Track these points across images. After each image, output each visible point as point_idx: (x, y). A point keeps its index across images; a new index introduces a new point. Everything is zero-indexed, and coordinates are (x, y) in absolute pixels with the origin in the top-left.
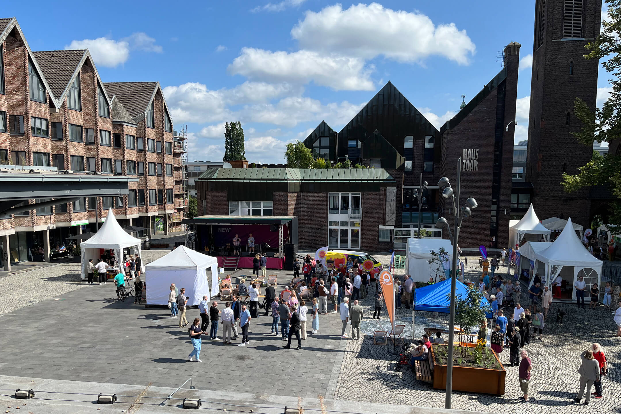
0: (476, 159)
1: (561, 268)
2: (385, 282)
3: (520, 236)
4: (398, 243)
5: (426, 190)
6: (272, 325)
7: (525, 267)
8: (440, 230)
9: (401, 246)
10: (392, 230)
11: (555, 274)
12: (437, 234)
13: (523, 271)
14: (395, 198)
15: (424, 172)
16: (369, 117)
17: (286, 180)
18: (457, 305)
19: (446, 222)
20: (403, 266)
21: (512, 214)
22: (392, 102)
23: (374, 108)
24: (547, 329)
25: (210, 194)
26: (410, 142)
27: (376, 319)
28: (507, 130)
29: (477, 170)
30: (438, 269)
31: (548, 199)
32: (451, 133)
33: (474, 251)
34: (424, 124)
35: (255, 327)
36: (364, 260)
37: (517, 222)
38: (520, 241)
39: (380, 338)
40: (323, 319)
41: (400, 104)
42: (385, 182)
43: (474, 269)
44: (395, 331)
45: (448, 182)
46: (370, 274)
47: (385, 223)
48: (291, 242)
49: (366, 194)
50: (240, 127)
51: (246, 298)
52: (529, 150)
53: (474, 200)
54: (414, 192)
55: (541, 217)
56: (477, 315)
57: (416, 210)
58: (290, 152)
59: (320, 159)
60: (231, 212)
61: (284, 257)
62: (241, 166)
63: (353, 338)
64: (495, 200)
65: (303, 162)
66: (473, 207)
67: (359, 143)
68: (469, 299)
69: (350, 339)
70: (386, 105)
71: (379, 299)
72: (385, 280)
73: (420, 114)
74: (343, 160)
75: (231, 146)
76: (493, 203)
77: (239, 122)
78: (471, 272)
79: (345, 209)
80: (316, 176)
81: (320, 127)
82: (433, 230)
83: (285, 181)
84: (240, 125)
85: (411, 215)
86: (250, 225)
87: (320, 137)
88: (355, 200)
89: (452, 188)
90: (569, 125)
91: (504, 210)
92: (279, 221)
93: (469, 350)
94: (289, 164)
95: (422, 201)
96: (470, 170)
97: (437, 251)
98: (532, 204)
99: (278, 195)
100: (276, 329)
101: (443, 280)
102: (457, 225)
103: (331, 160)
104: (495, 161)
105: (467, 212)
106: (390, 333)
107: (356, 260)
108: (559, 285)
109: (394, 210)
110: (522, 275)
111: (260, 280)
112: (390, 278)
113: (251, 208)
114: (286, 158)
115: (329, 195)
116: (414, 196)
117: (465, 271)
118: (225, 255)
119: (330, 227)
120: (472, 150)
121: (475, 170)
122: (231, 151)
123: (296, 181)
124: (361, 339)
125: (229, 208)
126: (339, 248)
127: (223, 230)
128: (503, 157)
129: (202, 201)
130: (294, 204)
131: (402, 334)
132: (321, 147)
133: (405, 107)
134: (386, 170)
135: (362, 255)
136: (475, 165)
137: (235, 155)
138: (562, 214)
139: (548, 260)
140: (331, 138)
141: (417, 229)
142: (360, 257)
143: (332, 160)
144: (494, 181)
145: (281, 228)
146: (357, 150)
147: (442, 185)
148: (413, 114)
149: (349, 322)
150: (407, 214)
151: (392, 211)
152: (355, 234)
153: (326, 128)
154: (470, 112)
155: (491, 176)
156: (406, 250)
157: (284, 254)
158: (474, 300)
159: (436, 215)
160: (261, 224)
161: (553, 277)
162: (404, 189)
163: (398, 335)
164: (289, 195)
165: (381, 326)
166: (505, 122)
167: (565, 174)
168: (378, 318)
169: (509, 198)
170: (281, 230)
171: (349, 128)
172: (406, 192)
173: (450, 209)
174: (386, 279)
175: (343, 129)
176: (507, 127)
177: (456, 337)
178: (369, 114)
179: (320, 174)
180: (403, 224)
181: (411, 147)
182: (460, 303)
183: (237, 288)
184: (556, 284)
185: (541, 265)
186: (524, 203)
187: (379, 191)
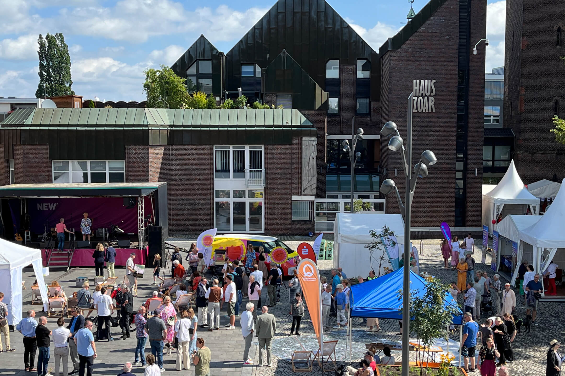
0: (432, 94)
1: (555, 252)
2: (307, 277)
3: (498, 207)
4: (320, 222)
5: (360, 141)
6: (136, 351)
7: (506, 253)
8: (383, 201)
9: (325, 227)
10: (311, 203)
11: (547, 261)
12: (378, 207)
13: (503, 258)
14: (315, 154)
15: (358, 115)
16: (272, 31)
17: (146, 126)
18: (412, 305)
19: (394, 185)
20: (330, 256)
21: (485, 175)
22: (306, 9)
23: (280, 16)
24: (538, 340)
25: (19, 150)
26: (334, 69)
27: (294, 336)
28: (475, 53)
29: (434, 111)
30: (382, 258)
31: (535, 153)
32: (395, 55)
33: (433, 232)
34: (354, 42)
35: (107, 356)
36: (271, 247)
37: (493, 187)
38: (497, 215)
39: (302, 362)
40: (213, 339)
41: (318, 12)
42: (300, 129)
43: (434, 258)
44: (323, 351)
45: (396, 129)
46: (281, 268)
47: (301, 192)
48: (157, 223)
49: (270, 148)
50: (62, 41)
51: (90, 312)
52: (507, 81)
53: (432, 154)
54: (343, 143)
55: (527, 180)
56: (440, 318)
57: (347, 172)
58: (152, 83)
59: (198, 95)
60: (56, 178)
61: (147, 247)
62: (71, 105)
63: (261, 363)
64: (461, 156)
65: (173, 99)
66: (431, 164)
67: (259, 69)
68: (429, 296)
69: (257, 366)
70: (298, 12)
71: (298, 305)
72: (306, 275)
73: (349, 27)
74: (234, 96)
75: (48, 72)
76: (458, 160)
77: (60, 35)
78: (430, 263)
79: (240, 170)
80: (194, 121)
81: (198, 45)
82: (372, 200)
83: (144, 128)
84: (62, 38)
85: (339, 178)
86: (90, 198)
87: (197, 60)
88: (255, 156)
89: (401, 137)
90: (561, 45)
91: (474, 170)
92: (138, 191)
93: (430, 371)
94: (150, 101)
95: (355, 157)
96: (424, 111)
97: (379, 231)
98: (513, 161)
99: (133, 150)
100: (142, 356)
101: (389, 273)
102: (410, 189)
103: (215, 95)
104: (460, 98)
105: (423, 170)
106: (315, 354)
107: (261, 249)
108: (553, 276)
109: (314, 172)
110: (502, 264)
111: (109, 283)
112: (313, 271)
113: (89, 172)
114: (145, 92)
115: (214, 150)
116: (345, 150)
117: (420, 262)
118: (49, 246)
119: (216, 200)
120: (426, 81)
121: (430, 111)
122: (48, 80)
123: (161, 128)
124: (274, 365)
125: (53, 172)
126: (232, 231)
127: (44, 207)
128: (470, 92)
129: (8, 161)
130: (160, 164)
131: (332, 355)
132: (199, 76)
133: (326, 16)
134: (300, 111)
135: (269, 240)
136: (431, 104)
137: (55, 86)
138: (555, 175)
139: (537, 241)
140: (215, 61)
141: (349, 200)
142: (267, 243)
143: (217, 96)
144: (459, 127)
145: (142, 201)
146: (254, 81)
147: (387, 133)
148: (338, 26)
149: (255, 340)
150: (331, 178)
151: (311, 172)
152: (256, 210)
153: (207, 46)
154: (421, 25)
155: (454, 121)
156: (334, 232)
157: (147, 243)
158: (435, 297)
159: (376, 179)
160: (108, 196)
161: (545, 265)
162: (327, 140)
163: (328, 357)
164: (150, 149)
165: (301, 345)
166: (472, 41)
167: (556, 117)
168: (297, 334)
169: (481, 151)
170: (141, 205)
171: (242, 47)
172: (330, 144)
173: (396, 170)
174: (309, 273)
175: (234, 48)
176: (475, 49)
177: (412, 355)
178: (273, 26)
179: (199, 117)
180: (328, 193)
181: (337, 77)
182: (415, 303)
183: (73, 297)
184: (548, 276)
185: (528, 248)
186: (502, 159)
187: (290, 143)
